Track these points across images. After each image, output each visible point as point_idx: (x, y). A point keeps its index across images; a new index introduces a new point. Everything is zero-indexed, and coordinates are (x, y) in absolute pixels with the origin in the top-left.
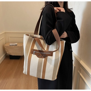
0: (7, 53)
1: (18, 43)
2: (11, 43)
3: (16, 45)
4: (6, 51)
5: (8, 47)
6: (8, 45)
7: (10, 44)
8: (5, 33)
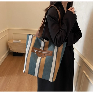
0: (10, 49)
1: (22, 40)
2: (15, 39)
3: (19, 42)
4: (10, 47)
5: (11, 43)
6: (12, 42)
7: (14, 41)
8: (9, 29)
